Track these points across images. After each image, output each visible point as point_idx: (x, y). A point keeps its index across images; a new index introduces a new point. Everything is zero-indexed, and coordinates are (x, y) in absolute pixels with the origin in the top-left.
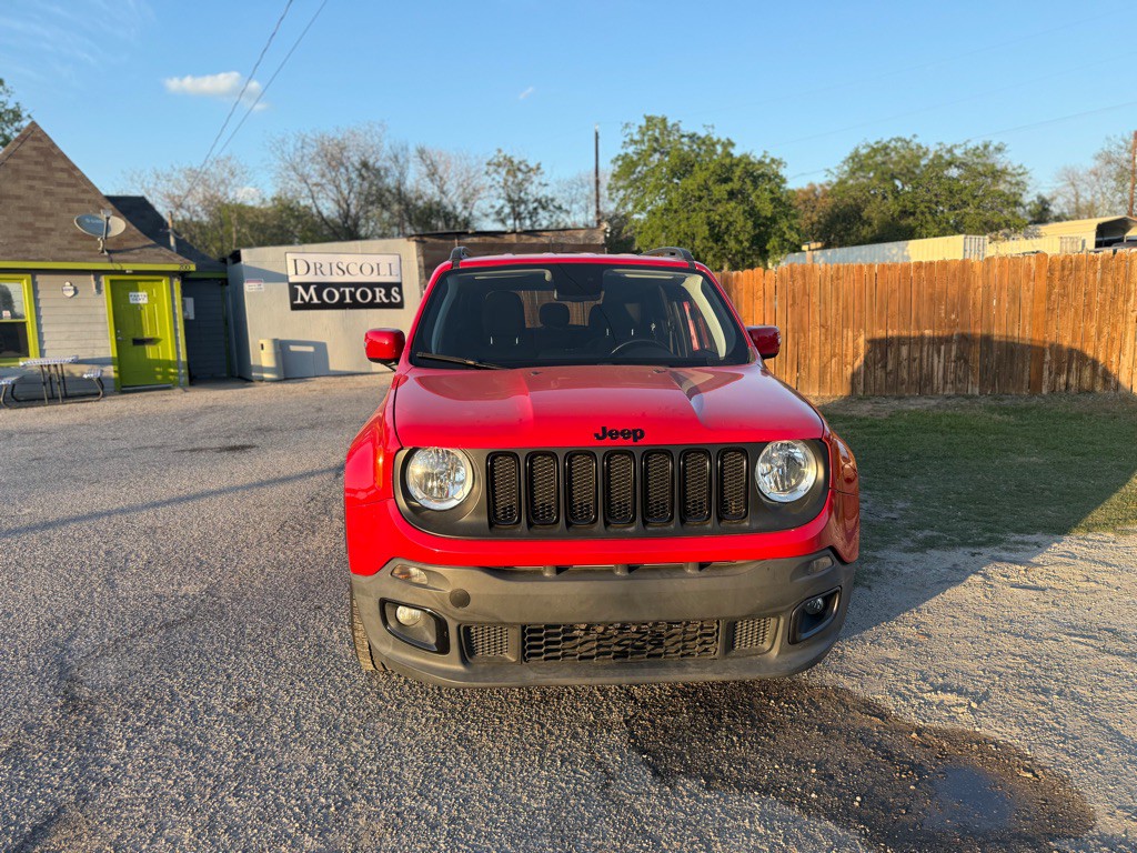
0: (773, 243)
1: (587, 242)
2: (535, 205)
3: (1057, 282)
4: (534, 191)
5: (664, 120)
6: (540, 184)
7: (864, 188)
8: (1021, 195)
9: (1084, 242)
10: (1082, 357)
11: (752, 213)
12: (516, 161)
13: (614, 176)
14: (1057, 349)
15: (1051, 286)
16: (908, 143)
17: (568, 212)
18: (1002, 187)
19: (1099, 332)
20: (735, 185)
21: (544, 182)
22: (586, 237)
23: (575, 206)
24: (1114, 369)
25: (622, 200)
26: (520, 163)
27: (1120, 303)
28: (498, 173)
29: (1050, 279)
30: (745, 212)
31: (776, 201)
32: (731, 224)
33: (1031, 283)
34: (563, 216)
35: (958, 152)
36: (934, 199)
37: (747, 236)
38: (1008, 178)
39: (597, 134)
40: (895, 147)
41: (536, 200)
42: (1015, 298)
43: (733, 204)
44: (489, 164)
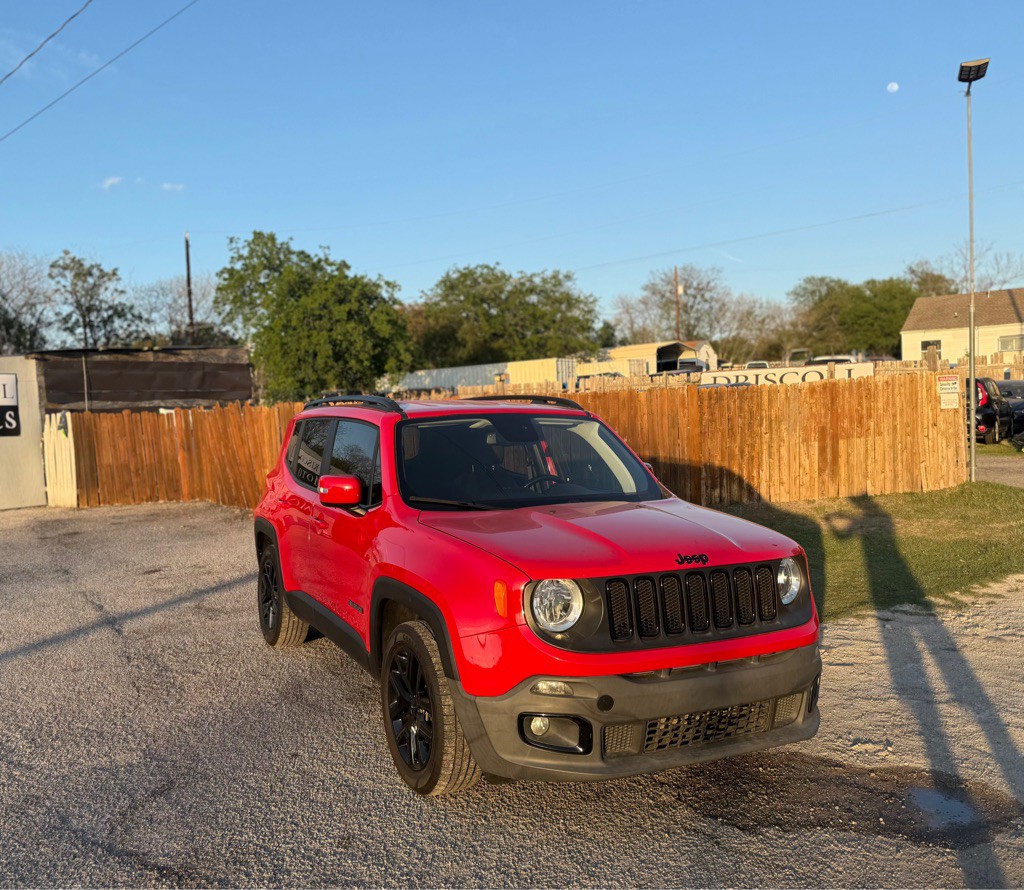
0: (391, 363)
1: (231, 361)
2: (110, 312)
3: (706, 410)
4: (107, 295)
5: (272, 238)
6: (116, 290)
7: (456, 311)
8: (593, 321)
9: (647, 364)
10: (730, 475)
11: (372, 333)
12: (87, 265)
13: (219, 289)
14: (710, 468)
15: (702, 414)
16: (492, 270)
17: (148, 321)
18: (576, 313)
19: (742, 452)
20: (354, 306)
21: (120, 288)
22: (228, 356)
23: (155, 316)
24: (755, 483)
25: (228, 314)
26: (92, 267)
27: (755, 428)
28: (64, 276)
29: (701, 407)
30: (364, 332)
31: (392, 323)
32: (351, 344)
33: (686, 411)
34: (142, 325)
35: (537, 280)
36: (521, 323)
37: (367, 356)
38: (582, 306)
39: (187, 242)
40: (482, 274)
41: (110, 308)
42: (674, 423)
43: (352, 325)
44: (52, 266)
